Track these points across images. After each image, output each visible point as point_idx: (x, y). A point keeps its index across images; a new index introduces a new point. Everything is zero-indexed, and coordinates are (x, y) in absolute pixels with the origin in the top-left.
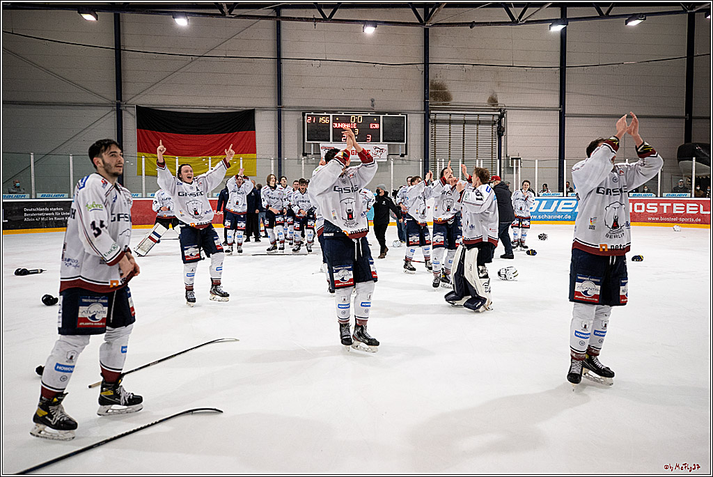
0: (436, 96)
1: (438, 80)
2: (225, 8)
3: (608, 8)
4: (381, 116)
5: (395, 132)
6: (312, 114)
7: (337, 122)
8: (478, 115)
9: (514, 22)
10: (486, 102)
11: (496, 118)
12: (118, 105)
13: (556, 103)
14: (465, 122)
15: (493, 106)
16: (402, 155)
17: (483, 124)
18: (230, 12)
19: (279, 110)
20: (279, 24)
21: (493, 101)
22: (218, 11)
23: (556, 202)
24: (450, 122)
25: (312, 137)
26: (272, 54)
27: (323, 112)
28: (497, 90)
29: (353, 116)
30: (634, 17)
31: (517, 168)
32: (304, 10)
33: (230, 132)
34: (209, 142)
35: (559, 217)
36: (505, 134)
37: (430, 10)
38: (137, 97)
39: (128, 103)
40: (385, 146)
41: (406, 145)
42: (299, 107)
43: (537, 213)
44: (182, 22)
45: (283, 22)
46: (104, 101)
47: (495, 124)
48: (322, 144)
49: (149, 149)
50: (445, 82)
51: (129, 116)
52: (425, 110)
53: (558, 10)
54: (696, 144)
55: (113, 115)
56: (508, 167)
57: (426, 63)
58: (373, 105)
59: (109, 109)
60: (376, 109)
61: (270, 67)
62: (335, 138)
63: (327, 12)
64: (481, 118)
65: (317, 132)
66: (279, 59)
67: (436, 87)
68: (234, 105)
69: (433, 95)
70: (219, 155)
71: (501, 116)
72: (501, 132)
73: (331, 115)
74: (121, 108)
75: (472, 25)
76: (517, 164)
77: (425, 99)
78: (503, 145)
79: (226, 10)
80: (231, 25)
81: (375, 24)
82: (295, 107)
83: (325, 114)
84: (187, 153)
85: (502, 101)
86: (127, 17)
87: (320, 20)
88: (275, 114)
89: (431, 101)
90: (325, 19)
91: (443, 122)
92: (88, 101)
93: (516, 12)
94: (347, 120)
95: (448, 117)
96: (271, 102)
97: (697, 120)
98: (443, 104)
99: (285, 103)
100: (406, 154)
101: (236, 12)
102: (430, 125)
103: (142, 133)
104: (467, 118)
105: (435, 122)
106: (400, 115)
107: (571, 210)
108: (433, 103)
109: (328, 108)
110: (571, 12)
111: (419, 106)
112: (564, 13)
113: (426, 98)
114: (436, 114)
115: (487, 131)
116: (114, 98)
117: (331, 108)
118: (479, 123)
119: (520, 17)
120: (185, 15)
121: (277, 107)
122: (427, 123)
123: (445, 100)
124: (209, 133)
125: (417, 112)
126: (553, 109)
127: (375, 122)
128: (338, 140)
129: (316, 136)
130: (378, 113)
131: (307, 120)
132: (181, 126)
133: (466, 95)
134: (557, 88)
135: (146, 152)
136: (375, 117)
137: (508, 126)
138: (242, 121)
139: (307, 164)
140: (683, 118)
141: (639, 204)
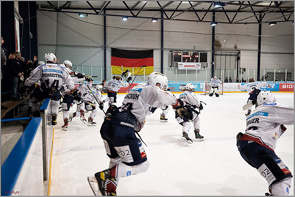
0: (216, 45)
1: (217, 39)
4: (199, 53)
5: (203, 58)
6: (176, 51)
7: (184, 55)
8: (231, 52)
10: (233, 47)
11: (237, 54)
13: (257, 48)
14: (226, 55)
15: (236, 49)
17: (232, 56)
21: (236, 47)
24: (221, 55)
25: (175, 60)
27: (179, 51)
28: (237, 43)
29: (189, 52)
33: (145, 58)
34: (137, 62)
38: (111, 44)
39: (108, 46)
40: (200, 64)
41: (207, 63)
42: (169, 49)
46: (99, 46)
47: (236, 56)
48: (179, 63)
50: (220, 40)
51: (108, 51)
52: (213, 50)
55: (103, 51)
56: (241, 72)
58: (195, 48)
59: (101, 49)
60: (195, 50)
61: (159, 34)
62: (183, 61)
64: (232, 53)
66: (162, 31)
67: (217, 42)
68: (146, 48)
71: (240, 53)
72: (238, 59)
73: (182, 52)
78: (239, 63)
82: (167, 49)
83: (180, 52)
84: (130, 65)
85: (239, 47)
88: (160, 52)
89: (215, 47)
91: (219, 55)
92: (93, 46)
94: (187, 54)
95: (220, 53)
96: (159, 47)
98: (219, 48)
99: (164, 47)
100: (207, 67)
103: (113, 58)
104: (227, 53)
105: (216, 55)
106: (205, 52)
109: (181, 49)
111: (211, 49)
113: (213, 46)
114: (216, 52)
115: (234, 58)
116: (102, 44)
118: (231, 55)
121: (162, 49)
122: (213, 55)
123: (220, 47)
124: (138, 58)
125: (209, 51)
126: (256, 50)
127: (197, 55)
128: (184, 61)
129: (177, 60)
130: (197, 51)
131: (174, 54)
132: (127, 56)
133: (227, 44)
134: (258, 42)
135: (115, 65)
136: (197, 53)
137: (241, 57)
138: (149, 54)
139: (171, 70)
141: (290, 85)
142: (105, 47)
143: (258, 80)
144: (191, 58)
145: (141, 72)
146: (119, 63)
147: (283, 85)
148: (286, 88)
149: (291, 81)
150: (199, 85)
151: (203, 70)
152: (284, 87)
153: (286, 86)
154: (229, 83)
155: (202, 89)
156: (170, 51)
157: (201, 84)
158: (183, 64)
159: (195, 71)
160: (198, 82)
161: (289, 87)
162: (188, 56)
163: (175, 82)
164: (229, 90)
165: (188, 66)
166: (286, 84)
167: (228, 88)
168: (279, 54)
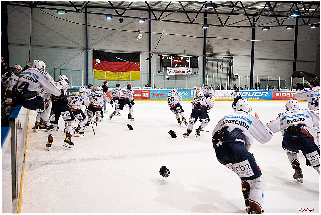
0: (208, 49)
4: (190, 57)
5: (194, 64)
6: (164, 55)
7: (174, 59)
8: (223, 57)
10: (226, 52)
11: (229, 59)
13: (250, 54)
14: (218, 60)
15: (228, 54)
16: (195, 73)
17: (225, 61)
20: (150, 17)
21: (228, 52)
23: (254, 92)
24: (213, 60)
26: (147, 31)
27: (168, 55)
28: (230, 48)
29: (179, 57)
34: (123, 66)
35: (255, 98)
38: (93, 46)
39: (90, 48)
40: (191, 69)
41: (198, 69)
42: (157, 52)
43: (247, 96)
46: (80, 47)
47: (229, 61)
48: (168, 68)
49: (98, 68)
50: (211, 44)
51: (90, 54)
52: (204, 55)
55: (83, 54)
58: (185, 52)
59: (81, 51)
60: (186, 54)
61: (146, 36)
64: (224, 59)
66: (150, 33)
67: (208, 46)
68: (133, 50)
70: (127, 71)
71: (232, 58)
72: (231, 64)
73: (171, 56)
78: (231, 70)
82: (155, 52)
84: (114, 70)
85: (231, 52)
88: (147, 55)
89: (206, 51)
91: (210, 60)
92: (73, 47)
94: (177, 58)
95: (212, 58)
96: (147, 50)
97: (298, 62)
98: (210, 53)
99: (152, 50)
100: (198, 72)
104: (219, 59)
105: (208, 60)
106: (196, 57)
107: (259, 96)
111: (202, 53)
113: (204, 50)
114: (208, 57)
115: (226, 64)
116: (83, 45)
118: (223, 61)
121: (149, 52)
122: (205, 60)
123: (211, 51)
124: (123, 62)
125: (201, 56)
126: (249, 56)
127: (187, 60)
128: (173, 66)
129: (165, 64)
130: (188, 56)
131: (163, 58)
132: (112, 59)
133: (219, 49)
134: (251, 48)
136: (188, 57)
137: (233, 62)
138: (135, 57)
139: (160, 76)
140: (293, 61)
141: (284, 93)
142: (87, 49)
143: (251, 87)
144: (181, 64)
145: (127, 78)
146: (103, 67)
147: (276, 93)
148: (279, 96)
149: (284, 89)
150: (189, 92)
151: (194, 75)
152: (277, 95)
153: (279, 95)
154: (221, 90)
155: (192, 96)
156: (159, 55)
157: (192, 91)
158: (172, 70)
159: (185, 76)
160: (188, 89)
161: (282, 96)
162: (177, 61)
163: (163, 88)
164: (221, 98)
165: (177, 72)
166: (280, 92)
167: (220, 95)
168: (273, 61)
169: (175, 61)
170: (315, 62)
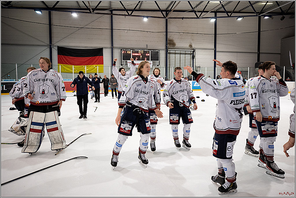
0: (170, 44)
1: (171, 38)
2: (91, 10)
3: (231, 13)
4: (150, 51)
5: (155, 57)
6: (125, 50)
7: (134, 53)
8: (185, 51)
9: (198, 18)
10: (188, 46)
11: (192, 52)
12: (50, 46)
13: (213, 47)
14: (181, 54)
15: (191, 48)
16: (158, 65)
17: (187, 54)
18: (93, 12)
19: (112, 48)
20: (112, 16)
21: (191, 46)
22: (88, 11)
24: (175, 54)
25: (124, 58)
26: (109, 27)
28: (192, 42)
29: (140, 51)
30: (240, 17)
31: (199, 70)
32: (121, 11)
33: (94, 56)
34: (85, 60)
36: (195, 58)
37: (168, 12)
38: (58, 43)
39: (54, 45)
40: (152, 62)
41: (159, 61)
42: (120, 47)
44: (75, 15)
45: (113, 16)
46: (45, 44)
47: (191, 54)
48: (128, 61)
50: (174, 39)
51: (54, 50)
52: (166, 49)
53: (214, 14)
54: (261, 62)
55: (48, 50)
56: (196, 70)
57: (167, 32)
58: (147, 47)
59: (47, 47)
60: (148, 48)
61: (109, 32)
63: (130, 12)
64: (186, 52)
65: (126, 57)
66: (112, 29)
67: (170, 40)
68: (95, 46)
69: (169, 44)
70: (89, 65)
71: (194, 52)
72: (193, 57)
73: (132, 50)
74: (52, 47)
75: (183, 18)
76: (199, 69)
77: (166, 45)
78: (194, 62)
79: (91, 11)
80: (93, 16)
81: (147, 17)
82: (118, 47)
83: (129, 50)
85: (194, 46)
86: (54, 13)
87: (127, 15)
88: (110, 50)
89: (168, 46)
90: (129, 15)
92: (39, 44)
93: (199, 14)
94: (137, 52)
95: (174, 52)
96: (109, 45)
97: (262, 54)
98: (173, 47)
99: (114, 46)
101: (95, 11)
102: (168, 54)
103: (60, 56)
104: (181, 52)
105: (170, 53)
106: (157, 51)
108: (169, 46)
109: (130, 48)
110: (219, 15)
111: (164, 47)
112: (216, 15)
114: (170, 50)
115: (189, 57)
116: (47, 42)
117: (132, 48)
118: (186, 54)
119: (200, 16)
120: (76, 12)
123: (174, 45)
124: (85, 57)
125: (162, 49)
126: (212, 49)
127: (148, 53)
130: (148, 50)
131: (123, 52)
132: (75, 54)
133: (181, 44)
135: (61, 64)
138: (98, 53)
140: (257, 53)
144: (141, 57)
146: (66, 61)
162: (138, 54)
168: (236, 53)
169: (136, 54)
170: (279, 54)
